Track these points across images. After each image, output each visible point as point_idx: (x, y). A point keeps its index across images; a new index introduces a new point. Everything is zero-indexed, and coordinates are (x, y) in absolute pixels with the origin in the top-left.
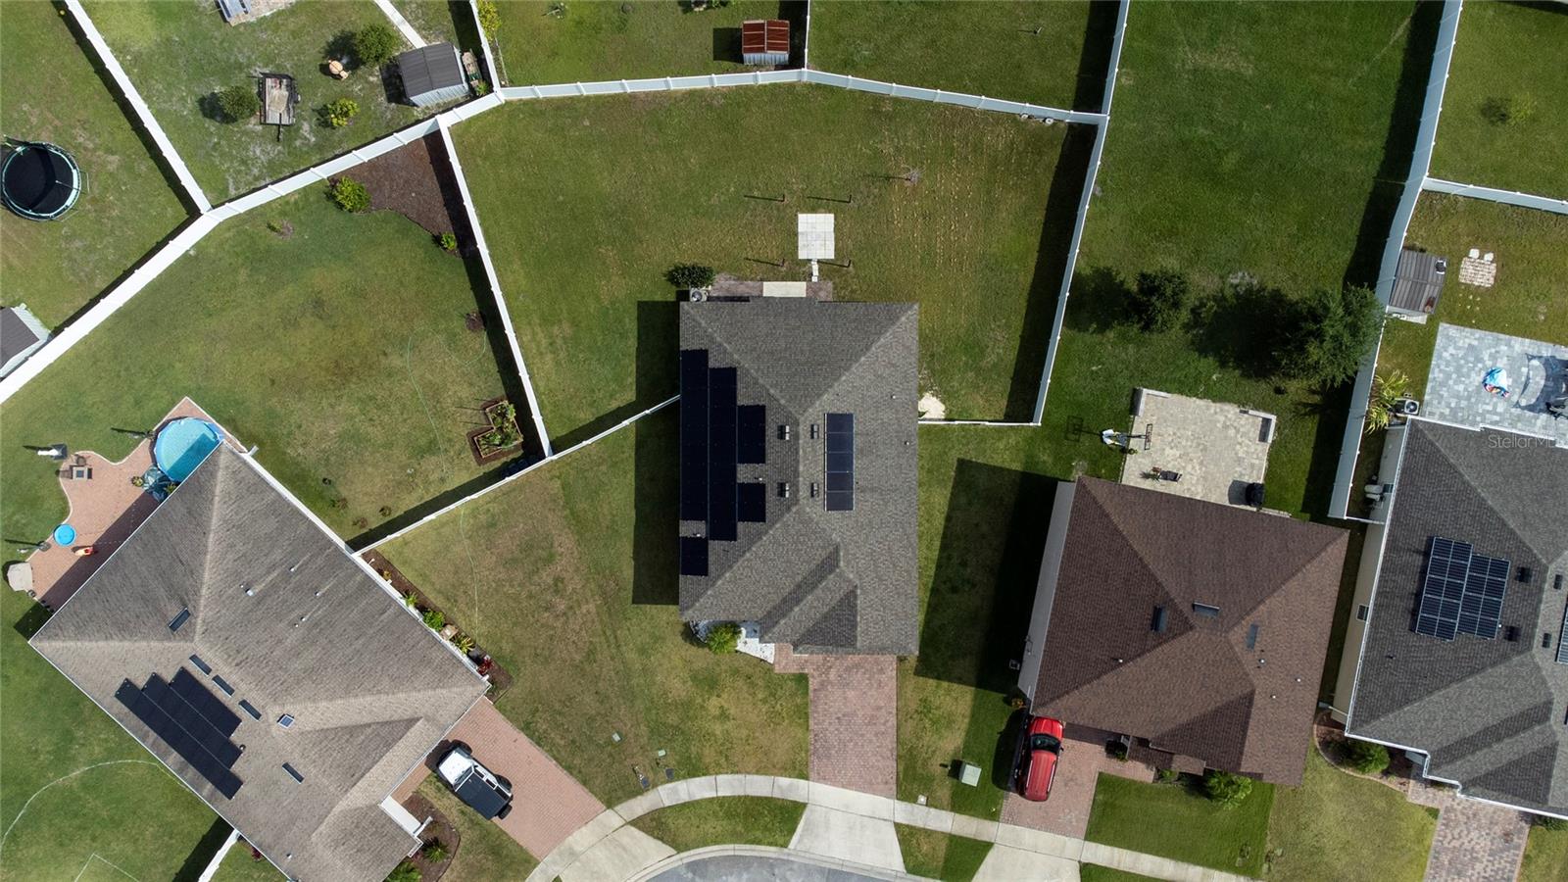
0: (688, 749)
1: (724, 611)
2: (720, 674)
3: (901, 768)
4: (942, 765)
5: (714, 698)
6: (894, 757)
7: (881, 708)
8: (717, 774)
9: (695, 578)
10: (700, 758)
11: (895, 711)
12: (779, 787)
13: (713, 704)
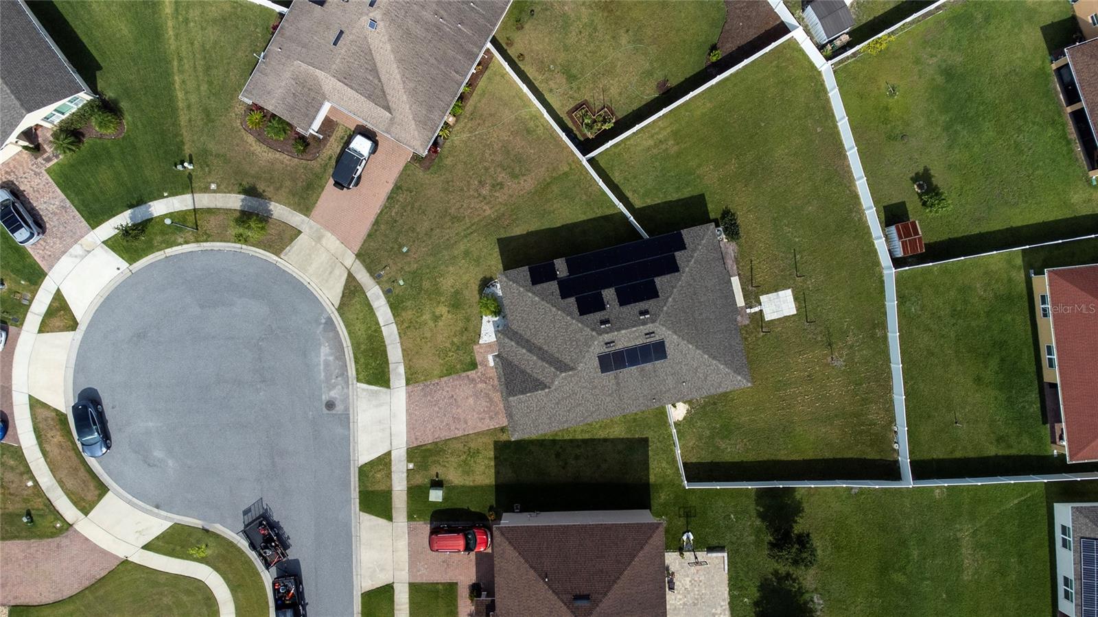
0: (409, 299)
1: (511, 302)
2: (464, 309)
3: (429, 447)
4: (437, 473)
5: (447, 309)
6: (435, 441)
7: (466, 423)
8: (396, 323)
9: (529, 277)
10: (405, 309)
11: (466, 433)
12: (397, 367)
13: (442, 310)
